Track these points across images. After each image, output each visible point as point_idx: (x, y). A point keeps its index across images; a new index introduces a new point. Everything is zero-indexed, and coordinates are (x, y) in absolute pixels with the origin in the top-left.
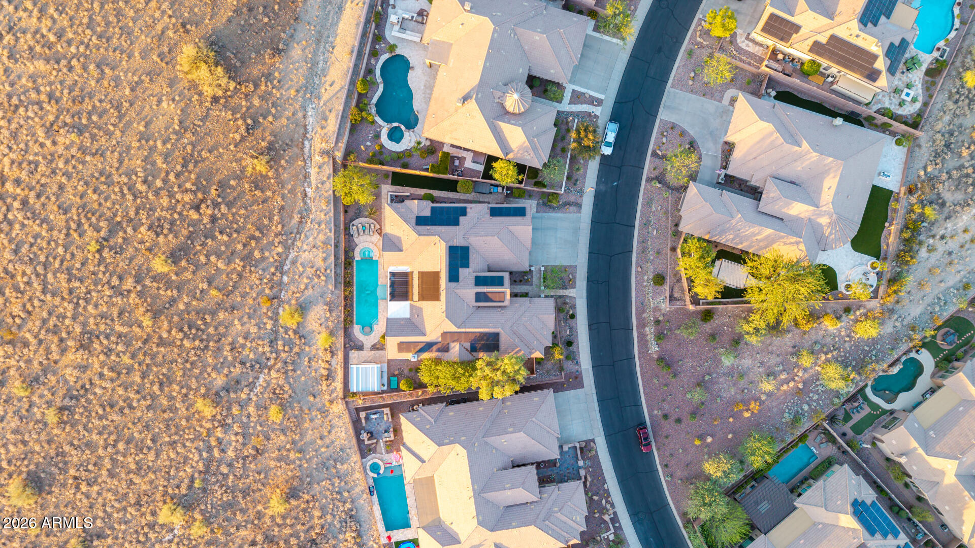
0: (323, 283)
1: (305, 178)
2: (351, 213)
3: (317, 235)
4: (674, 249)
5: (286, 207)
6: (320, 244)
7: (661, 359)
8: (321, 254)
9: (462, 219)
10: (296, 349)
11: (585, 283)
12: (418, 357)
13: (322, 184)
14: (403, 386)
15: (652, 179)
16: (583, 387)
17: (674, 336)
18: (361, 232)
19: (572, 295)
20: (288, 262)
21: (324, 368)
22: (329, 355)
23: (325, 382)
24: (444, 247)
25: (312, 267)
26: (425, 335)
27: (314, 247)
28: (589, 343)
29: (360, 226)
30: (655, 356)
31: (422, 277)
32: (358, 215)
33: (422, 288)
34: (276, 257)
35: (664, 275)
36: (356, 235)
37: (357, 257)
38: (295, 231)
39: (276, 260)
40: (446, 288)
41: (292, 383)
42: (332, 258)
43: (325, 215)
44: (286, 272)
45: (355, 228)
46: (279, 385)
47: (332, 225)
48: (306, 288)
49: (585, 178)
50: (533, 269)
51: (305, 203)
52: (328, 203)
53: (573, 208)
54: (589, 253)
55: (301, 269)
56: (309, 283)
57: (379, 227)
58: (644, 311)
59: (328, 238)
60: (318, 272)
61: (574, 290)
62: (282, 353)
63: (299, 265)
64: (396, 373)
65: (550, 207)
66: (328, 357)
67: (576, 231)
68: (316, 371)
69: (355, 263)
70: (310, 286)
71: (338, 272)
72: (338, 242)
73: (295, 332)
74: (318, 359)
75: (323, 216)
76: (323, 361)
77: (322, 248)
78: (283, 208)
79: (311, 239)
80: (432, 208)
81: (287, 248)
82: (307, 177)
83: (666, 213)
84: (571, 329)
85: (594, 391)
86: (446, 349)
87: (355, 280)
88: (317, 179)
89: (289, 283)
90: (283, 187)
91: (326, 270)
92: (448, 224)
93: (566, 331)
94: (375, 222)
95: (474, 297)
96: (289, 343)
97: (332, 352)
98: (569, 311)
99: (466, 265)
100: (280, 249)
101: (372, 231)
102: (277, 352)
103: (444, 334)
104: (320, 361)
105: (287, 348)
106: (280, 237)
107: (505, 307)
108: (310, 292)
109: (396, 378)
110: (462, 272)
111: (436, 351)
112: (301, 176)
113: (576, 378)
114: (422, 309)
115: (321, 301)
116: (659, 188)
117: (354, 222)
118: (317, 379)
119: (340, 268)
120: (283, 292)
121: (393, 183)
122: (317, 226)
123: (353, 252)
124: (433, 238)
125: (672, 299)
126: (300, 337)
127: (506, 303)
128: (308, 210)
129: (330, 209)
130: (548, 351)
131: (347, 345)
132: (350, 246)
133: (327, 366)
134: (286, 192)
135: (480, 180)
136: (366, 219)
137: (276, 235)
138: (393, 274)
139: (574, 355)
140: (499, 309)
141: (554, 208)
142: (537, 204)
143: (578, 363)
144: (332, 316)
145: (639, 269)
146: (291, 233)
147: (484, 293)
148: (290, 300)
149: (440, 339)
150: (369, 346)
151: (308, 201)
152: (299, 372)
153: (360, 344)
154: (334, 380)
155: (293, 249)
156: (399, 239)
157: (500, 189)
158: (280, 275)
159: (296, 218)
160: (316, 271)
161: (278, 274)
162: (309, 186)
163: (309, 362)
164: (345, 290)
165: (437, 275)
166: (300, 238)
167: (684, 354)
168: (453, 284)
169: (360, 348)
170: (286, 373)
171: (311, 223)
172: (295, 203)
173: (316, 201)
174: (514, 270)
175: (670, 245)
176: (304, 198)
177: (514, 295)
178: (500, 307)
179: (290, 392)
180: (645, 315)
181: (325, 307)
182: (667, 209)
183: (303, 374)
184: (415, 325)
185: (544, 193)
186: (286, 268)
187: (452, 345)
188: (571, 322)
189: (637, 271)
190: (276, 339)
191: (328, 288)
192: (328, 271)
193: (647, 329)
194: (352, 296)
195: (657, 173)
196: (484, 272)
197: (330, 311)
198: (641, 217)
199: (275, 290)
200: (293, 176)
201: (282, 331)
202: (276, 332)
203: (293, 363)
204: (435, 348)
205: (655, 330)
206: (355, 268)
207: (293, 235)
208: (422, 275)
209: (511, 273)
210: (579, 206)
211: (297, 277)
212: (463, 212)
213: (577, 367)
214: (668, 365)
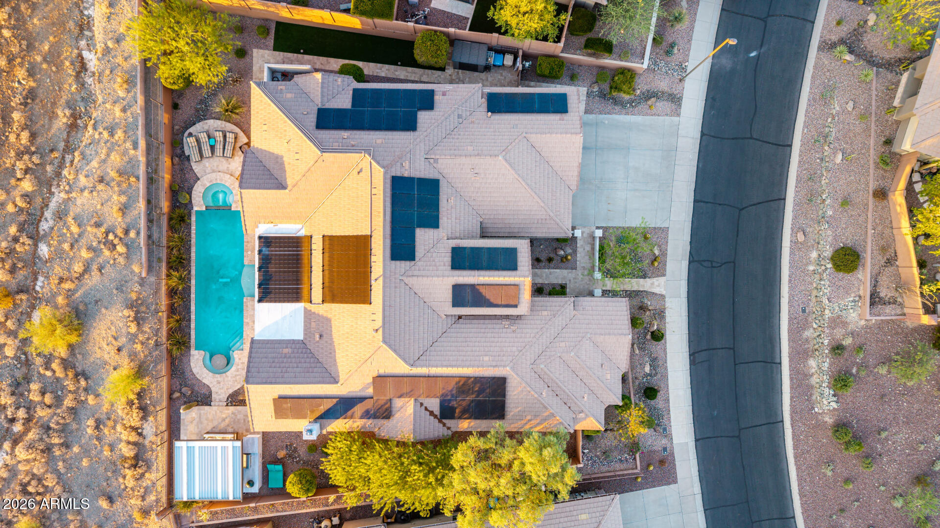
0: (121, 260)
1: (81, 29)
2: (187, 108)
3: (108, 155)
4: (881, 194)
5: (41, 93)
6: (113, 174)
7: (840, 427)
8: (115, 197)
9: (423, 116)
10: (68, 402)
11: (685, 264)
12: (321, 428)
13: (118, 41)
14: (293, 487)
15: (833, 46)
16: (675, 481)
17: (871, 379)
18: (207, 151)
19: (657, 290)
20: (48, 214)
21: (129, 443)
22: (135, 414)
23: (129, 473)
24: (379, 178)
25: (98, 225)
26: (336, 381)
27: (101, 180)
28: (689, 392)
29: (203, 137)
30: (829, 420)
31: (331, 248)
32: (202, 114)
33: (331, 272)
34: (21, 203)
35: (859, 249)
36: (194, 156)
37: (198, 205)
38: (62, 145)
39: (21, 210)
40: (384, 275)
41: (63, 471)
42: (142, 205)
43: (124, 110)
44: (45, 236)
45: (192, 140)
46: (34, 475)
47: (140, 132)
48: (87, 270)
49: (690, 41)
50: (578, 233)
51: (82, 85)
52: (129, 82)
53: (662, 105)
54: (695, 201)
55: (75, 229)
56: (92, 259)
57: (245, 140)
58: (805, 325)
59: (132, 162)
60: (111, 237)
61: (662, 280)
62: (38, 409)
63: (70, 219)
64: (281, 454)
65: (616, 102)
66: (134, 418)
67: (669, 154)
68: (112, 447)
69: (193, 218)
70: (95, 267)
71: (155, 236)
72: (156, 171)
73: (66, 364)
74: (115, 422)
75: (118, 113)
76: (126, 428)
77: (119, 185)
78: (31, 94)
79: (95, 164)
80: (356, 91)
81: (45, 184)
82: (84, 26)
83: (864, 116)
84: (654, 361)
85: (697, 489)
86: (385, 412)
87: (193, 255)
88: (106, 32)
89: (50, 260)
90: (30, 47)
91: (127, 232)
92: (392, 127)
93: (642, 365)
94: (237, 130)
95: (448, 295)
96: (53, 388)
97: (143, 409)
98: (651, 324)
99: (433, 222)
100: (27, 185)
101: (229, 147)
102: (30, 408)
103: (380, 380)
104: (119, 428)
105: (48, 399)
106: (26, 157)
107: (519, 317)
108: (93, 279)
109: (280, 467)
110: (423, 237)
111: (362, 417)
112: (71, 25)
113: (662, 462)
114: (329, 320)
115: (119, 298)
116: (849, 62)
117: (191, 130)
118: (114, 464)
119: (160, 227)
120: (41, 279)
121: (279, 47)
122: (106, 135)
123: (190, 194)
124: (355, 157)
125: (875, 300)
126: (77, 375)
127: (523, 309)
128: (89, 99)
129: (135, 98)
130: (611, 413)
131: (177, 395)
132: (184, 180)
133: (133, 438)
134: (39, 58)
135: (466, 33)
136: (219, 122)
137: (19, 155)
138: (266, 241)
139: (659, 417)
140: (506, 323)
141: (622, 104)
142: (589, 95)
143: (666, 433)
144: (143, 332)
145: (801, 237)
146: (52, 151)
147: (473, 287)
148: (54, 296)
149: (370, 391)
150: (224, 396)
151: (89, 81)
152: (76, 449)
153: (204, 391)
154: (149, 468)
155: (58, 186)
156: (278, 160)
157: (508, 60)
158: (29, 241)
159: (63, 117)
160: (107, 233)
161: (24, 239)
162: (90, 47)
163: (97, 427)
164: (169, 276)
165: (362, 244)
166: (72, 162)
167: (890, 417)
168: (402, 266)
169: (204, 399)
170: (48, 449)
171: (95, 129)
172: (60, 84)
173: (105, 79)
174: (539, 235)
175: (872, 186)
176: (78, 74)
177: (538, 291)
178: (507, 317)
179: (58, 490)
180: (808, 333)
181: (126, 312)
182: (868, 109)
183: (86, 452)
184: (313, 356)
185: (602, 68)
186: (44, 226)
187: (398, 403)
188: (655, 347)
189: (794, 243)
190: (28, 379)
191: (132, 272)
192: (132, 234)
193: (812, 363)
194: (187, 290)
195: (843, 31)
196: (473, 237)
197: (139, 320)
198: (806, 125)
199: (21, 274)
200: (53, 24)
201: (39, 361)
202: (28, 363)
203: (64, 429)
204: (359, 409)
205: (831, 365)
206: (193, 228)
207: (56, 154)
208: (332, 243)
209: (533, 241)
210: (675, 100)
211: (66, 246)
212: (427, 101)
213: (664, 441)
214: (857, 440)
